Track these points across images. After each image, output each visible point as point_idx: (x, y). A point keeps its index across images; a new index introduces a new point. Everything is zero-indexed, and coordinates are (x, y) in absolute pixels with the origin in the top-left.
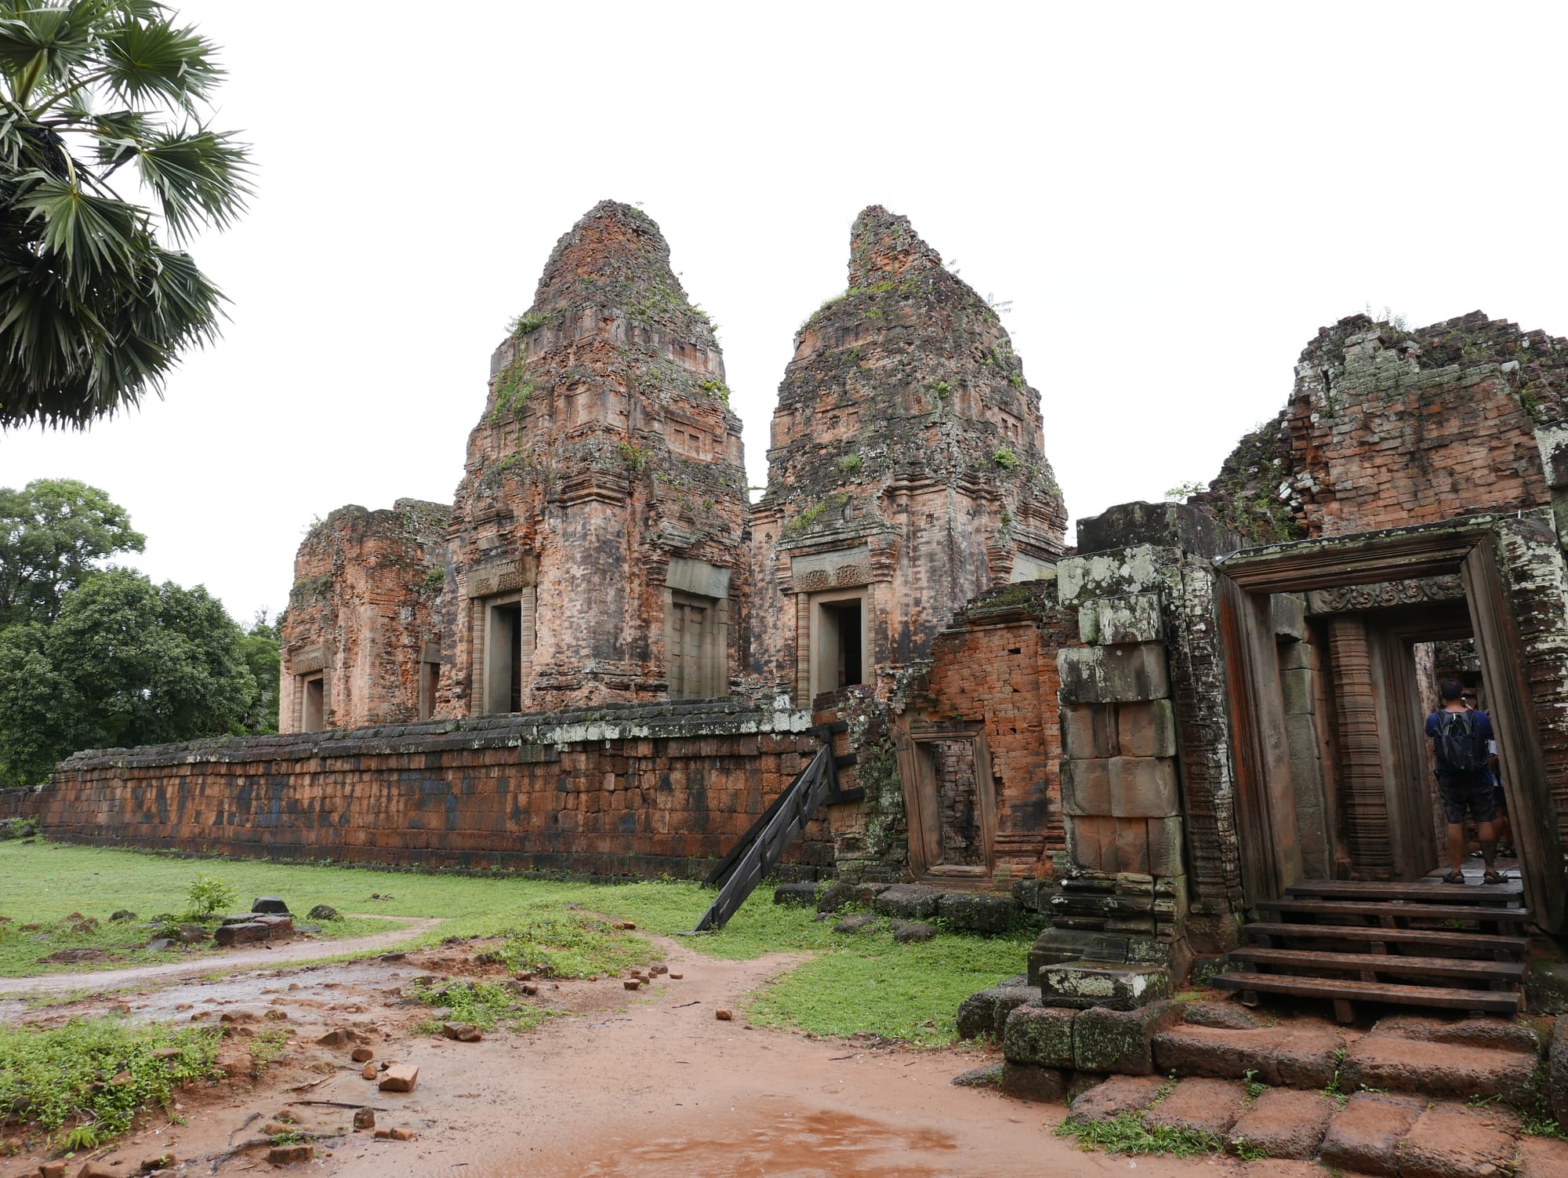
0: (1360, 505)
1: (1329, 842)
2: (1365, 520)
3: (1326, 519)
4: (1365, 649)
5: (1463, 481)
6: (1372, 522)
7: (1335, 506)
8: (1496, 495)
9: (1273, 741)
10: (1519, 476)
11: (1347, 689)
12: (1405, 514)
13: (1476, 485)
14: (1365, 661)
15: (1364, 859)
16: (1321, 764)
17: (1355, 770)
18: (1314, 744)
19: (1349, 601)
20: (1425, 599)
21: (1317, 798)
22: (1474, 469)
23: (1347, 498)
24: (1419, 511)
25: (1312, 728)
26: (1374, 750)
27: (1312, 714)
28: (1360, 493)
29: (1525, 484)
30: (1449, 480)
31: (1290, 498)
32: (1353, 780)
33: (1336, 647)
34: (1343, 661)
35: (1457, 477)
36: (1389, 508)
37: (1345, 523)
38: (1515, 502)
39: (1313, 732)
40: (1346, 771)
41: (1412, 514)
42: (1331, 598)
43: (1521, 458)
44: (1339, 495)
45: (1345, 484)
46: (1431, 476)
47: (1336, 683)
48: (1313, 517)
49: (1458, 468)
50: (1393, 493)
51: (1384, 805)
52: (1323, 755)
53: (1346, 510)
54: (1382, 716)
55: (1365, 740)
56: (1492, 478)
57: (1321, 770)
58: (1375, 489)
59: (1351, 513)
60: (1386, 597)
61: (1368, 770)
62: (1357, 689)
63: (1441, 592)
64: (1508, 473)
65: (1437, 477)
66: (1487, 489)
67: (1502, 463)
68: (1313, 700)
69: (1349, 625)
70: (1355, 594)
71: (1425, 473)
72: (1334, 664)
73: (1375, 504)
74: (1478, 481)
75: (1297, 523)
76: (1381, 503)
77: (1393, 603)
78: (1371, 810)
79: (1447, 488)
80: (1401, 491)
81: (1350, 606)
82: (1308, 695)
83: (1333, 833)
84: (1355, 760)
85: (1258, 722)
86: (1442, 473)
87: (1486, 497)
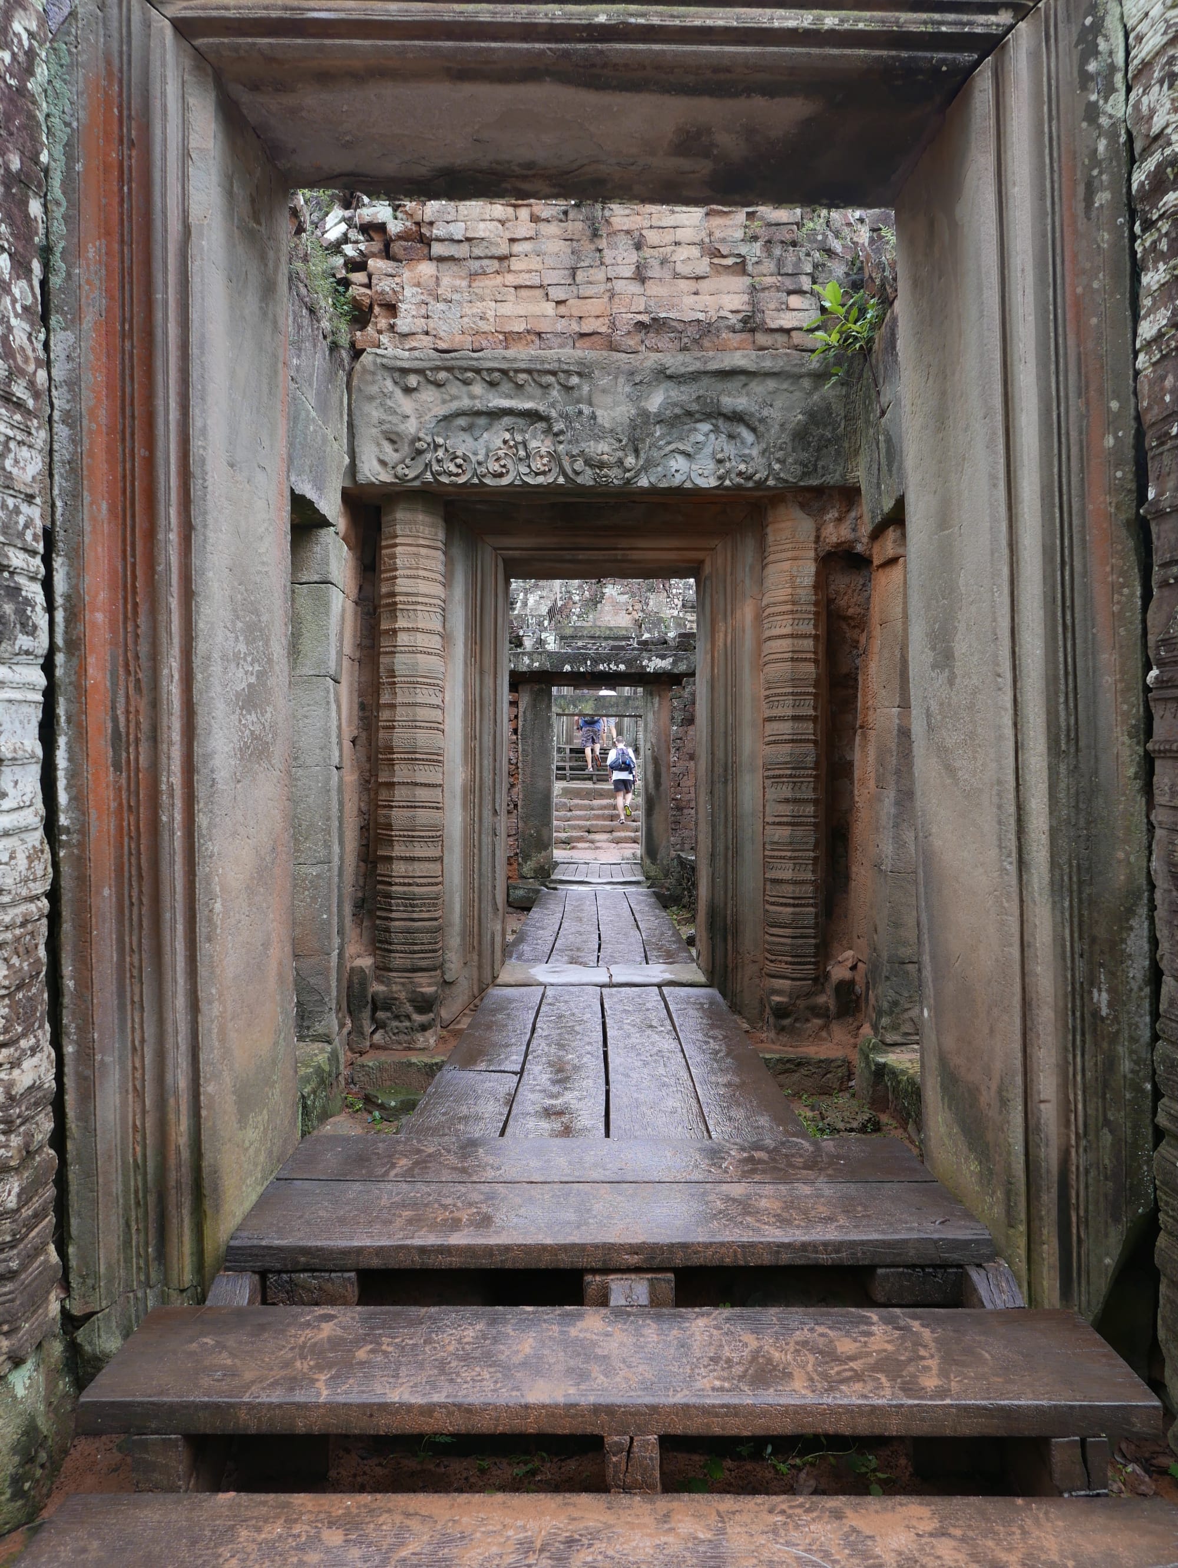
0: (473, 276)
1: (341, 932)
2: (478, 307)
3: (408, 292)
4: (441, 568)
5: (655, 263)
6: (490, 314)
7: (426, 269)
8: (705, 299)
9: (241, 678)
10: (744, 272)
11: (402, 638)
12: (549, 308)
13: (676, 276)
14: (438, 590)
15: (398, 960)
16: (341, 779)
17: (400, 794)
18: (334, 739)
19: (428, 466)
20: (561, 480)
21: (327, 846)
22: (677, 244)
23: (451, 259)
24: (575, 307)
25: (334, 707)
26: (435, 759)
27: (337, 682)
28: (477, 252)
29: (753, 289)
30: (633, 257)
31: (345, 239)
32: (395, 813)
33: (393, 556)
34: (402, 585)
35: (647, 252)
36: (524, 293)
37: (441, 306)
38: (734, 319)
39: (334, 714)
40: (383, 795)
41: (562, 309)
42: (396, 456)
43: (755, 238)
44: (437, 249)
45: (452, 227)
46: (603, 244)
47: (384, 626)
48: (384, 285)
49: (652, 237)
50: (535, 263)
51: (441, 859)
52: (347, 764)
53: (446, 281)
54: (455, 697)
55: (423, 738)
56: (703, 266)
57: (340, 791)
58: (503, 249)
59: (456, 290)
60: (496, 467)
61: (422, 794)
62: (421, 640)
63: (589, 471)
64: (729, 261)
65: (612, 246)
66: (691, 285)
67: (723, 240)
68: (340, 653)
69: (421, 517)
70: (440, 453)
71: (595, 235)
72: (384, 590)
73: (499, 279)
74: (680, 268)
75: (353, 291)
76: (511, 279)
77: (505, 481)
78: (420, 869)
79: (628, 271)
80: (550, 262)
81: (428, 477)
82: (333, 639)
83: (348, 909)
84: (401, 774)
85: (188, 595)
86: (624, 241)
87: (689, 300)
